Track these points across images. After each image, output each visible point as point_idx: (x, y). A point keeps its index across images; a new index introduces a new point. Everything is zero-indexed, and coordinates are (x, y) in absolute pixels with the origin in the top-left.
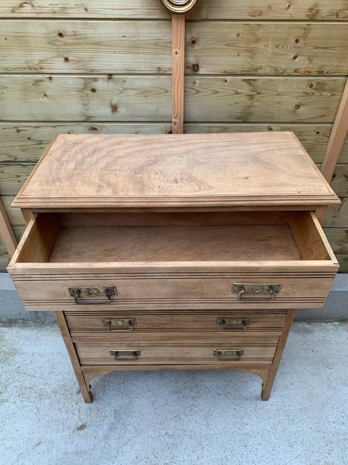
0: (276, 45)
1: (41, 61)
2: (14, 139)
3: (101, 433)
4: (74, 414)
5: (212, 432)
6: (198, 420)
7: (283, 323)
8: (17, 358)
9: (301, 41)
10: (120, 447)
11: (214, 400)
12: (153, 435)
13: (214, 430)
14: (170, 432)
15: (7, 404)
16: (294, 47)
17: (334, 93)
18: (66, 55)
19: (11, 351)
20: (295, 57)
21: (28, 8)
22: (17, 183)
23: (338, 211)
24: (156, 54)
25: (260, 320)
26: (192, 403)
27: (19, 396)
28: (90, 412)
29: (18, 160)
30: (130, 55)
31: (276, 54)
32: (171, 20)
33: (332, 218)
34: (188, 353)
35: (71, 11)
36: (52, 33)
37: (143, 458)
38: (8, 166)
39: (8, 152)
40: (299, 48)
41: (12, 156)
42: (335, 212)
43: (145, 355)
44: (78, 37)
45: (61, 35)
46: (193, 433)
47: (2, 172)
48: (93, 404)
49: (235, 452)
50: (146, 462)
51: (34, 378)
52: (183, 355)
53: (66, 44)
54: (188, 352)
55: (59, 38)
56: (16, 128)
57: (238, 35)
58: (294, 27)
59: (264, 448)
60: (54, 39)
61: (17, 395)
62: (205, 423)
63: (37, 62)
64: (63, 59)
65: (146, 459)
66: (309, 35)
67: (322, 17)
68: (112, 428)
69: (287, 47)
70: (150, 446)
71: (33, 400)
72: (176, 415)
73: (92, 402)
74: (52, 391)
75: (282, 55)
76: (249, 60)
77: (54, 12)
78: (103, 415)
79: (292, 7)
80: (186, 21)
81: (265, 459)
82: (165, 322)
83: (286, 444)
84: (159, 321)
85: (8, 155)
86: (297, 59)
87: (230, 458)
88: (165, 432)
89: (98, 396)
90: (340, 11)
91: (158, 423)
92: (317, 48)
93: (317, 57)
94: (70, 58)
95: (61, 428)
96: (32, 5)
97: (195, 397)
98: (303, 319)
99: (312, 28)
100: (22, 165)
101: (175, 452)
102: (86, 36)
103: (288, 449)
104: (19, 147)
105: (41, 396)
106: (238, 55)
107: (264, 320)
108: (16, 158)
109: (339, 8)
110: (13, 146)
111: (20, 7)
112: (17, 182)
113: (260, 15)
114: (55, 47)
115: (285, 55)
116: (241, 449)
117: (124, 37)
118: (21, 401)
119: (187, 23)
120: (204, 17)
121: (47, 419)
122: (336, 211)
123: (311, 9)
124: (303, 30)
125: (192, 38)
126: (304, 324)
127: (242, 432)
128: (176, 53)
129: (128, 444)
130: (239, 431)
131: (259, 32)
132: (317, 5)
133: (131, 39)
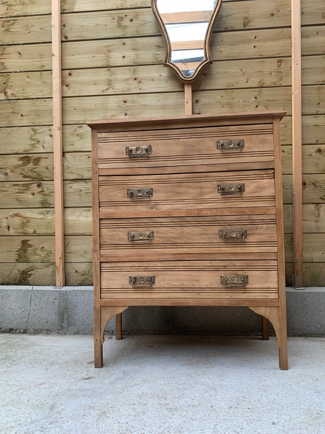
0: (244, 100)
1: (112, 116)
2: (85, 163)
3: (107, 382)
4: (82, 372)
5: (226, 383)
6: (211, 377)
7: (276, 235)
8: (36, 347)
9: (258, 97)
10: (126, 388)
11: (229, 369)
12: (162, 383)
13: (228, 383)
14: (180, 382)
15: (18, 366)
16: (255, 101)
17: (286, 125)
18: (126, 112)
19: (32, 345)
20: (257, 106)
21: (111, 90)
22: (78, 197)
23: (318, 216)
24: (176, 109)
25: (255, 232)
26: (204, 370)
27: (31, 363)
28: (99, 372)
29: (83, 178)
30: (161, 110)
31: (245, 105)
32: (184, 91)
33: (315, 222)
34: (197, 281)
35: (133, 90)
36: (120, 101)
37: (149, 394)
38: (76, 182)
39: (78, 172)
40: (258, 101)
41: (80, 175)
42: (315, 216)
43: (159, 284)
44: (134, 102)
45: (125, 102)
46: (205, 383)
47: (71, 187)
48: (102, 368)
49: (253, 394)
50: (153, 396)
51: (48, 356)
52: (193, 283)
53: (127, 106)
54: (197, 278)
55: (124, 103)
56: (88, 155)
57: (222, 96)
58: (253, 91)
59: (287, 393)
60: (121, 104)
61: (30, 362)
62: (219, 379)
63: (110, 116)
64: (124, 114)
65: (153, 394)
66: (262, 95)
67: (267, 85)
68: (119, 378)
69: (251, 101)
70: (158, 388)
71: (44, 365)
72: (187, 375)
73: (101, 367)
74: (64, 362)
75: (249, 105)
76: (230, 109)
77: (124, 91)
78: (112, 373)
79: (249, 81)
80: (193, 91)
81: (287, 398)
82: (177, 235)
83: (312, 391)
84: (172, 235)
85: (78, 174)
86: (258, 108)
87: (246, 397)
88: (175, 382)
89: (108, 365)
90: (276, 82)
91: (168, 378)
92: (268, 101)
93: (270, 106)
94: (128, 113)
95: (67, 378)
96: (113, 89)
97: (208, 367)
98: (320, 334)
99: (263, 91)
100: (86, 182)
101: (185, 392)
102: (139, 101)
103: (315, 394)
104: (87, 169)
105: (51, 364)
106: (223, 107)
107: (258, 231)
108: (83, 177)
109: (275, 80)
110: (83, 168)
111: (107, 90)
112: (79, 195)
113: (232, 86)
114: (121, 108)
115: (250, 105)
116: (260, 393)
117: (159, 101)
118: (33, 365)
119: (193, 92)
120: (202, 89)
121: (55, 373)
122: (317, 215)
123: (260, 82)
124: (258, 92)
125: (196, 99)
126: (322, 338)
127: (261, 384)
128: (187, 102)
129: (135, 387)
130: (257, 384)
131: (233, 94)
132: (262, 80)
133: (163, 102)
